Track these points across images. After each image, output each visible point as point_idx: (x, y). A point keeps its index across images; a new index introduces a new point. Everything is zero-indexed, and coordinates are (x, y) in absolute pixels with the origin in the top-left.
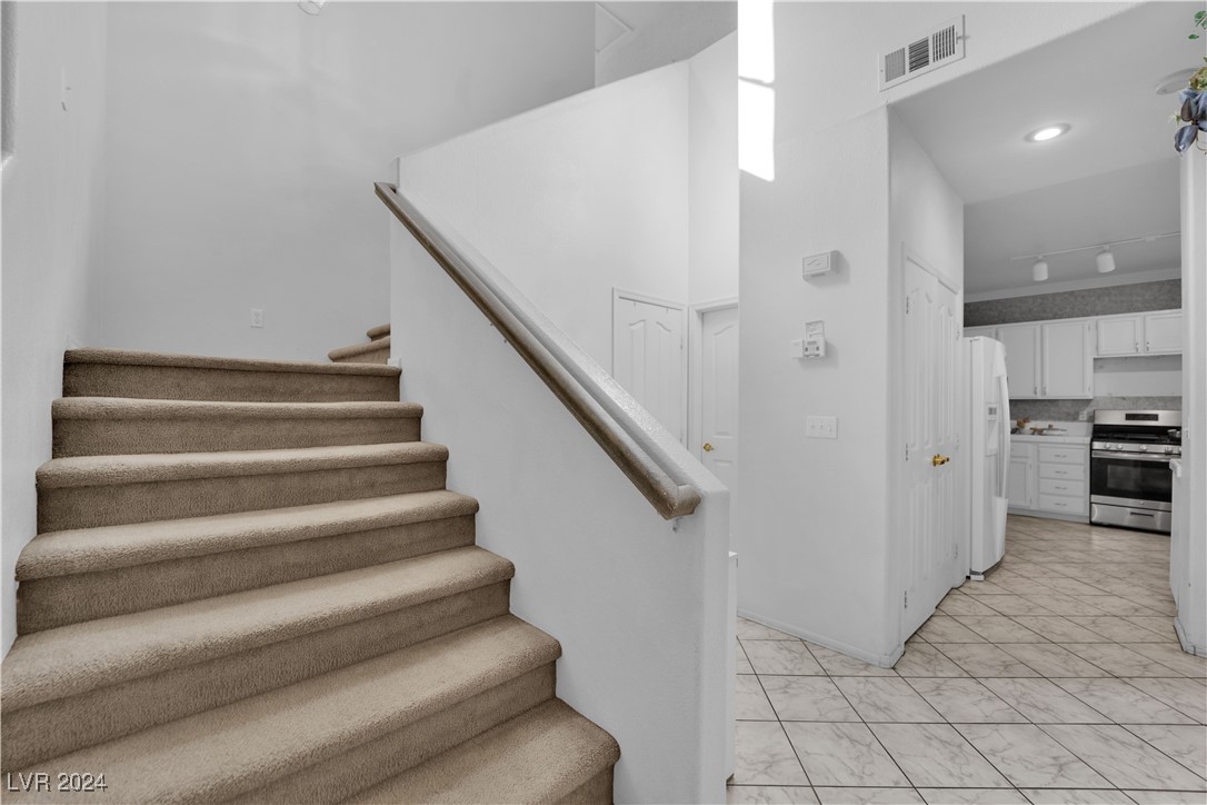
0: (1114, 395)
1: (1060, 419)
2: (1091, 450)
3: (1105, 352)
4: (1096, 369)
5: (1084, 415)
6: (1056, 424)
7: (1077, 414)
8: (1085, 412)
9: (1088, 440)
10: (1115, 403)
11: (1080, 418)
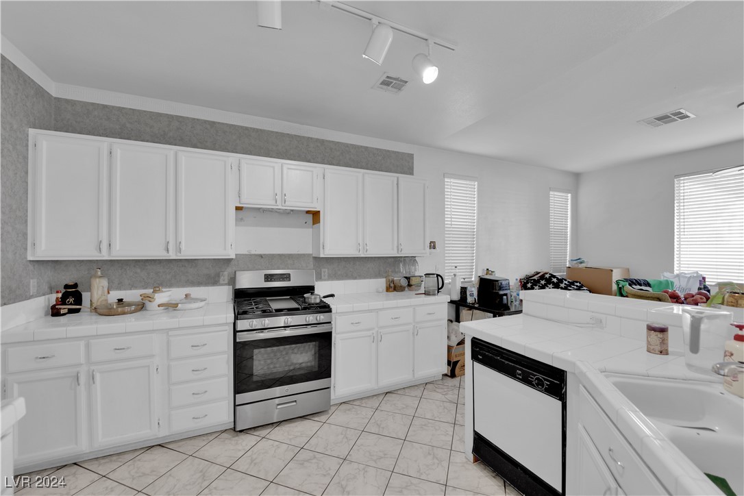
0: (253, 253)
1: (199, 284)
2: (235, 332)
3: (248, 200)
4: (239, 221)
5: (225, 277)
6: (196, 291)
7: (218, 275)
8: (226, 273)
9: (231, 316)
10: (254, 261)
11: (221, 282)
